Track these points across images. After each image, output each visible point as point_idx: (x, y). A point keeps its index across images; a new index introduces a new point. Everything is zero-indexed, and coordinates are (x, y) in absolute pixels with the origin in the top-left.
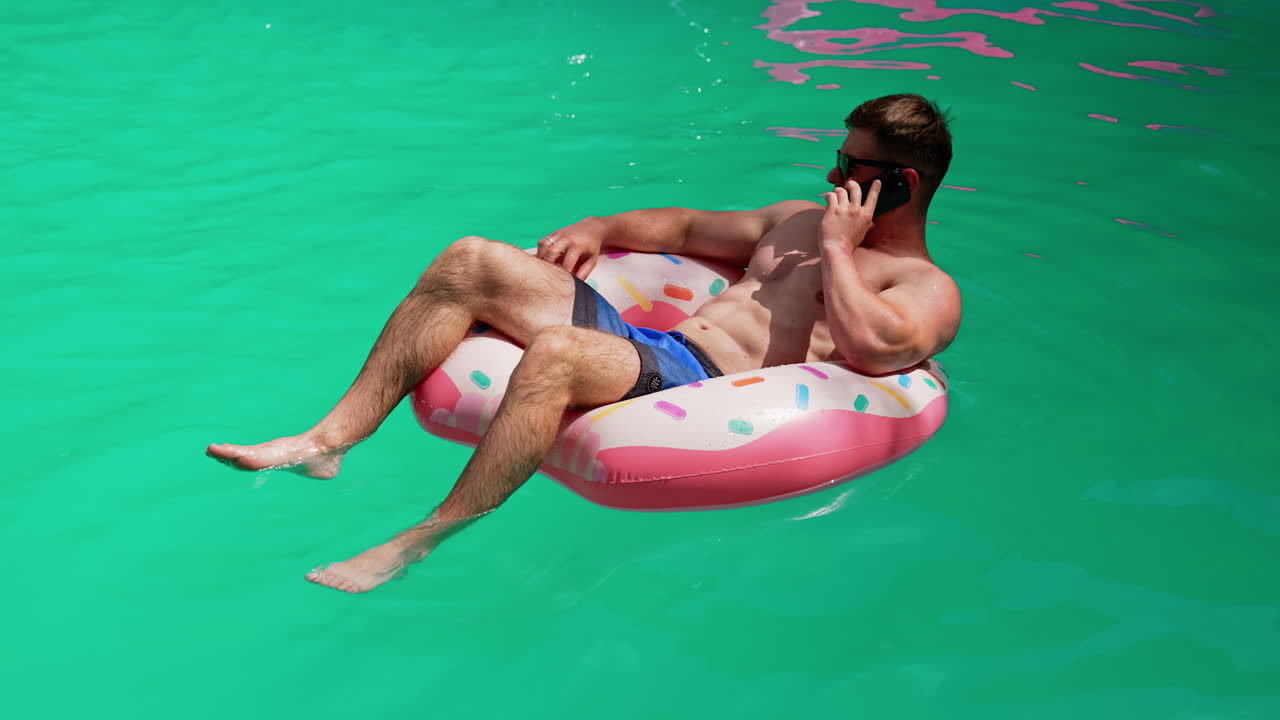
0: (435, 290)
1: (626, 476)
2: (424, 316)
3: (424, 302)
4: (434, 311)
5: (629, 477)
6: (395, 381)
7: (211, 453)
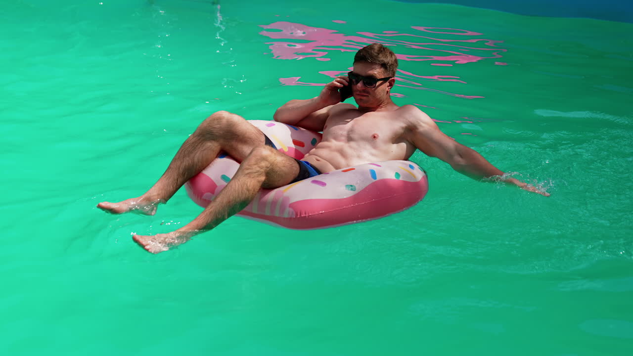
0: (205, 134)
1: (304, 213)
2: (199, 146)
3: (199, 139)
4: (204, 144)
5: (305, 214)
6: (183, 174)
7: (100, 207)
